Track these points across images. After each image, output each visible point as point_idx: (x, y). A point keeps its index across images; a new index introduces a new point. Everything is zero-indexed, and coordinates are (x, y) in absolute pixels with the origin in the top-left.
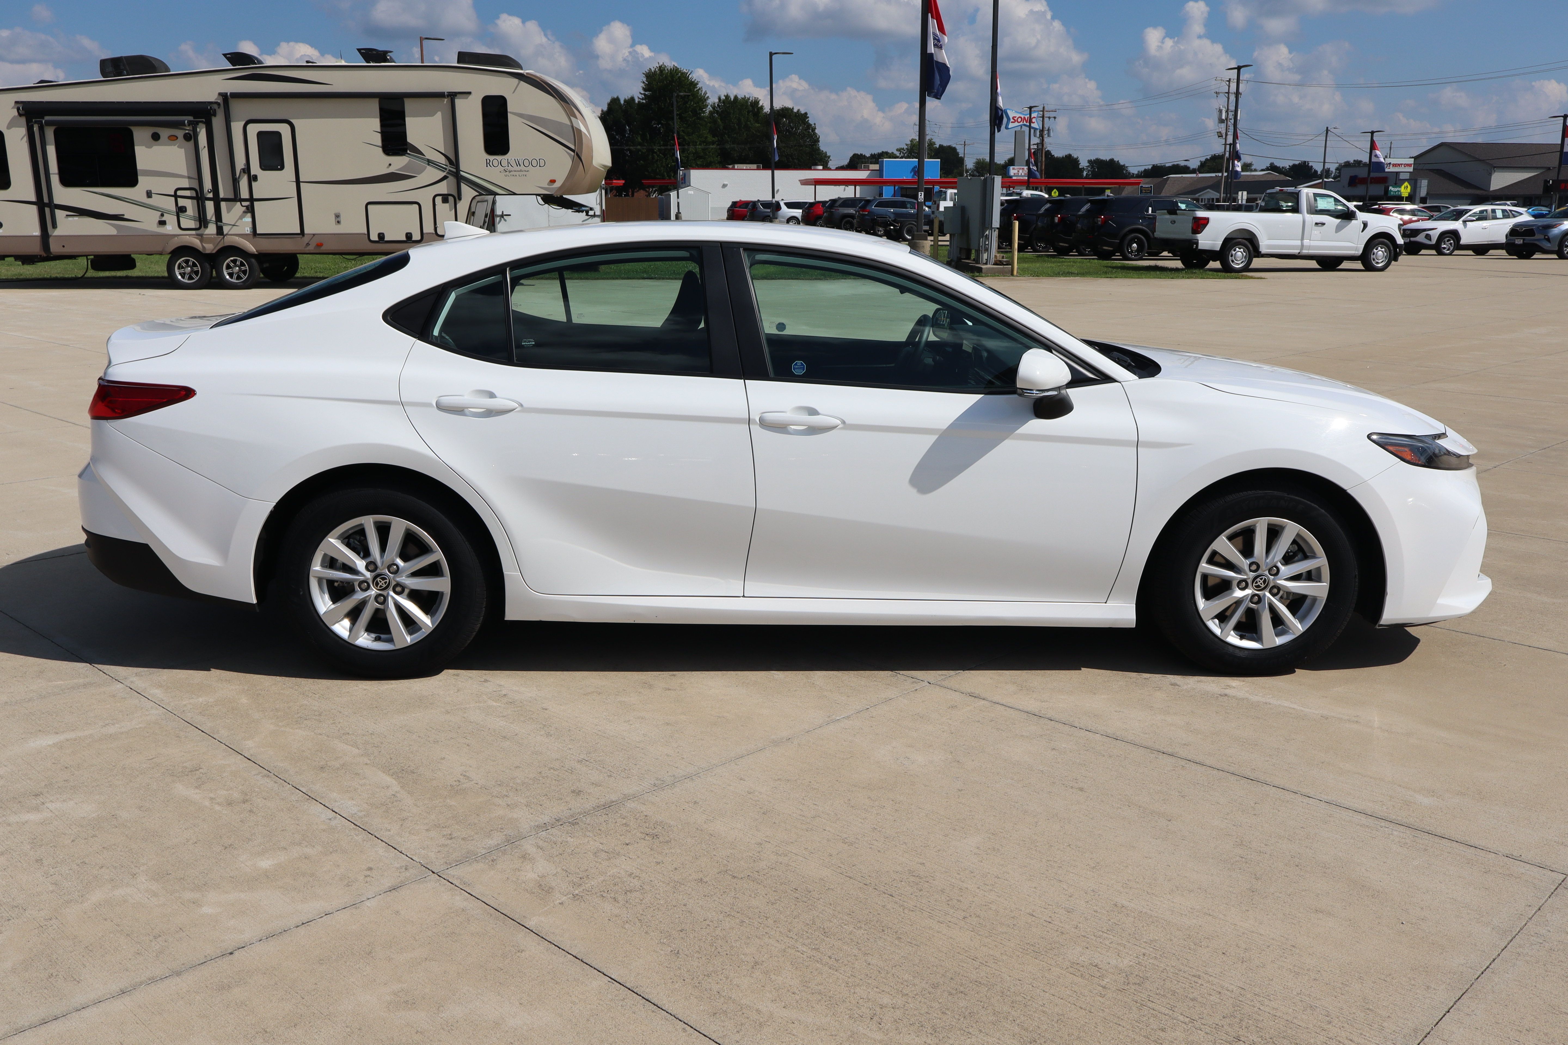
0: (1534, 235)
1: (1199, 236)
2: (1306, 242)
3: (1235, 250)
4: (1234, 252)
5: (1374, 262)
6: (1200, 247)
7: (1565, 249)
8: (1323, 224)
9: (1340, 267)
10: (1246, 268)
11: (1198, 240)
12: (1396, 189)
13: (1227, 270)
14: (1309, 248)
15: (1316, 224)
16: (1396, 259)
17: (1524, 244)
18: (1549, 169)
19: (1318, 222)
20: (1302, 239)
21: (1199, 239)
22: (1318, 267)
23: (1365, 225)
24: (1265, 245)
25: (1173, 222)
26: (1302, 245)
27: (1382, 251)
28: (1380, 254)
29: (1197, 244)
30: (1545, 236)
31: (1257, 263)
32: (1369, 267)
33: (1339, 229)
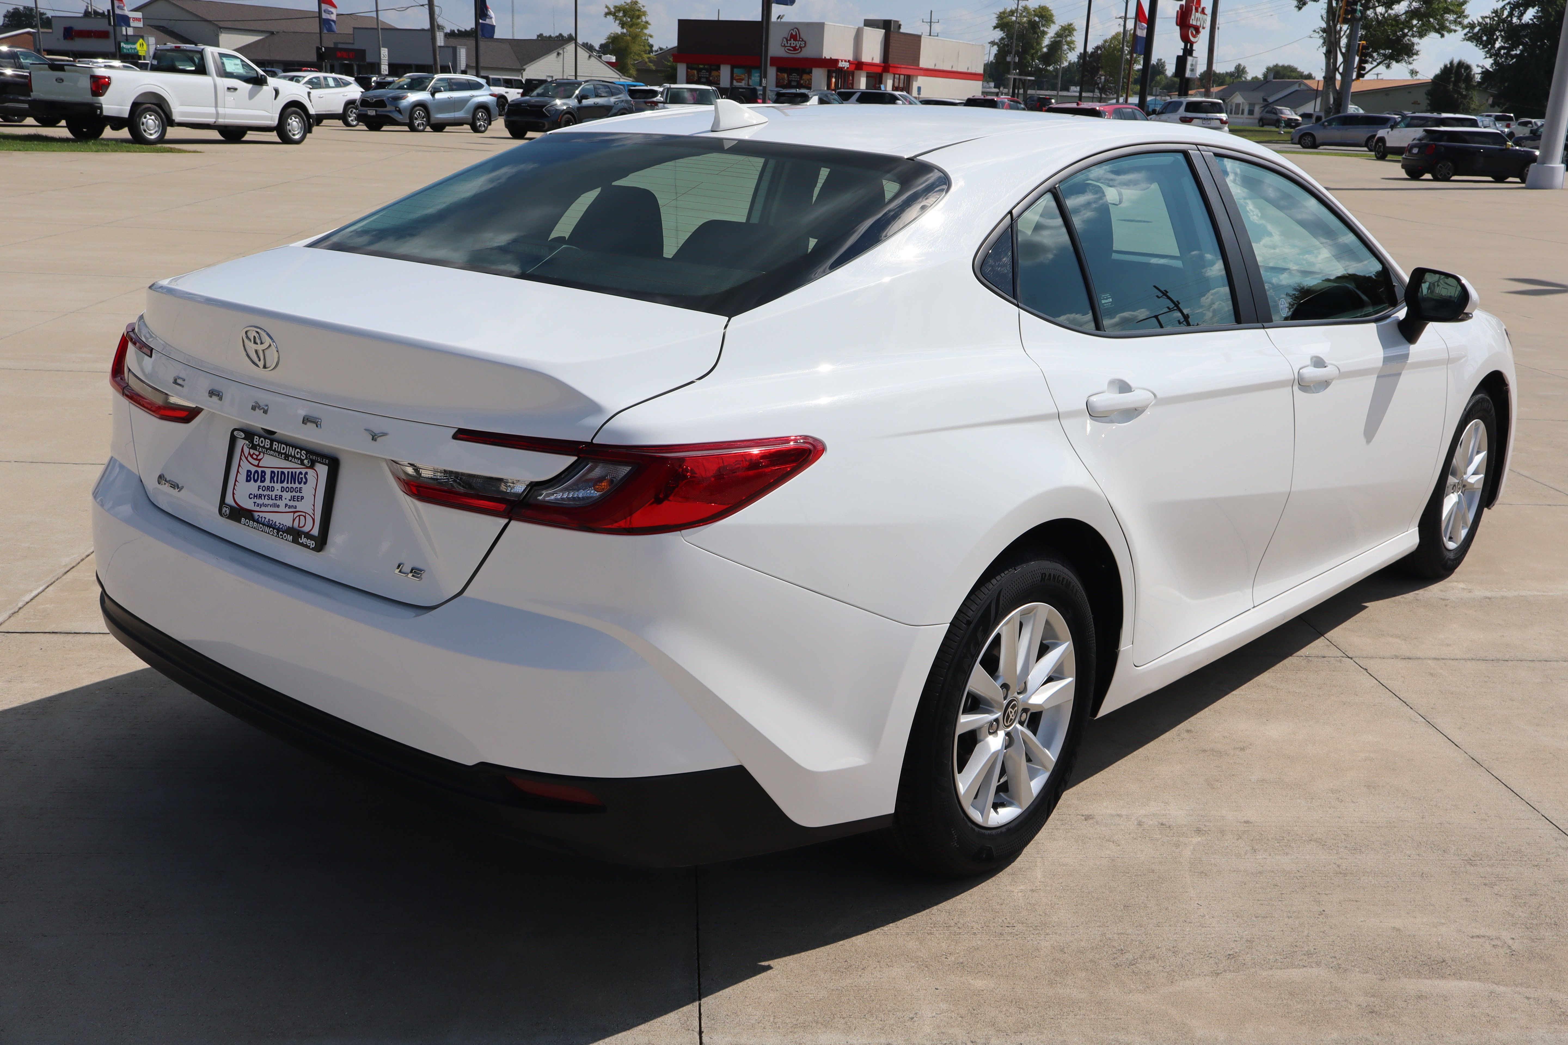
0: (385, 106)
1: (102, 99)
2: (221, 110)
3: (145, 118)
4: (144, 120)
5: (290, 134)
6: (105, 113)
7: (415, 121)
8: (235, 89)
9: (244, 139)
10: (161, 140)
11: (102, 104)
12: (129, 46)
13: (138, 139)
14: (225, 116)
15: (229, 89)
16: (310, 131)
17: (377, 116)
18: (272, 33)
19: (230, 86)
20: (216, 106)
21: (103, 102)
22: (221, 138)
23: (277, 92)
24: (179, 112)
25: (60, 80)
26: (217, 113)
27: (296, 122)
28: (294, 124)
29: (101, 108)
30: (396, 107)
31: (172, 133)
32: (286, 139)
33: (252, 96)
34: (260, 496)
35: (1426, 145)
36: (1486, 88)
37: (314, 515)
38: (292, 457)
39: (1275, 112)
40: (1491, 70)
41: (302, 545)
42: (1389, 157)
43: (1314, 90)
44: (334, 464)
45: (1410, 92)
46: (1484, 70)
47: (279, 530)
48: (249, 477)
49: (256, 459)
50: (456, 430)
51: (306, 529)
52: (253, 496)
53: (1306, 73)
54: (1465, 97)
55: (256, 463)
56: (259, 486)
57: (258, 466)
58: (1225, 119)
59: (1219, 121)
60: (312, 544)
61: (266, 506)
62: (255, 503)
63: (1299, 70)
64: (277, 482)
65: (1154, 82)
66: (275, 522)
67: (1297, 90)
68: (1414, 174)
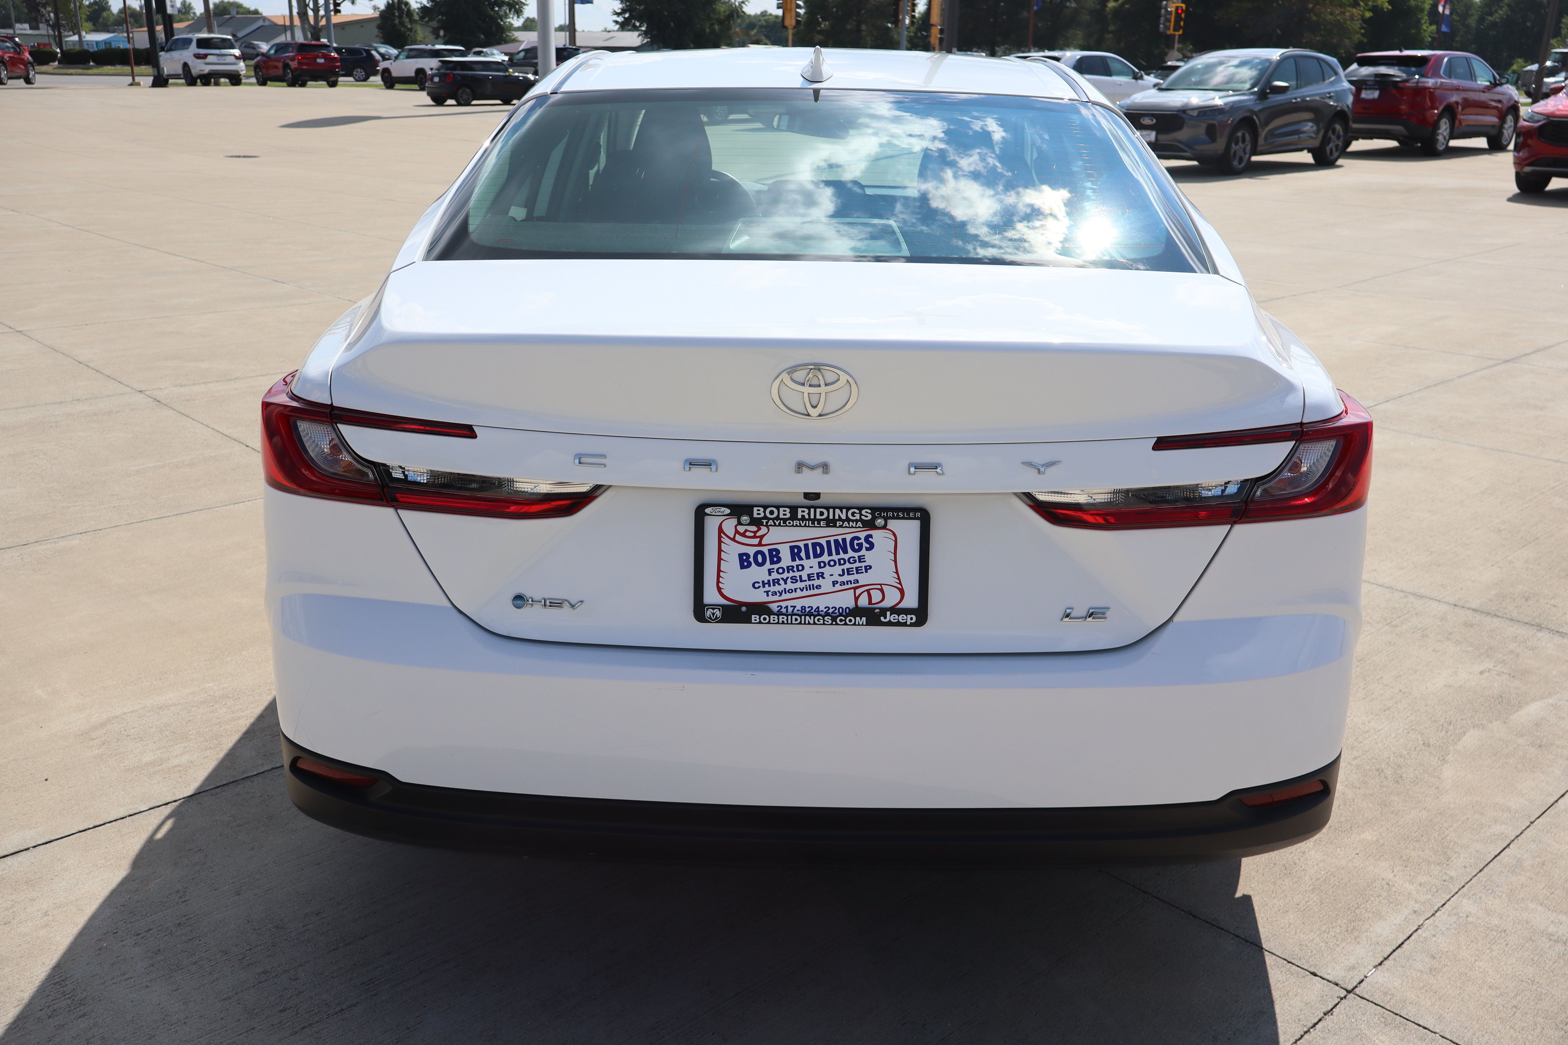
34: (776, 582)
35: (445, 75)
36: (427, 22)
37: (900, 583)
38: (843, 521)
39: (254, 47)
40: (428, 5)
41: (890, 624)
42: (397, 86)
43: (282, 25)
44: (923, 516)
45: (362, 26)
46: (422, 5)
47: (836, 616)
48: (744, 561)
49: (755, 537)
50: (1156, 439)
51: (888, 603)
52: (761, 584)
53: (252, 8)
54: (411, 30)
55: (756, 541)
56: (769, 570)
57: (760, 544)
58: (237, 55)
59: (233, 57)
60: (911, 618)
61: (791, 591)
62: (767, 592)
63: (245, 6)
64: (808, 557)
65: (101, 19)
66: (818, 608)
67: (262, 26)
68: (439, 100)
